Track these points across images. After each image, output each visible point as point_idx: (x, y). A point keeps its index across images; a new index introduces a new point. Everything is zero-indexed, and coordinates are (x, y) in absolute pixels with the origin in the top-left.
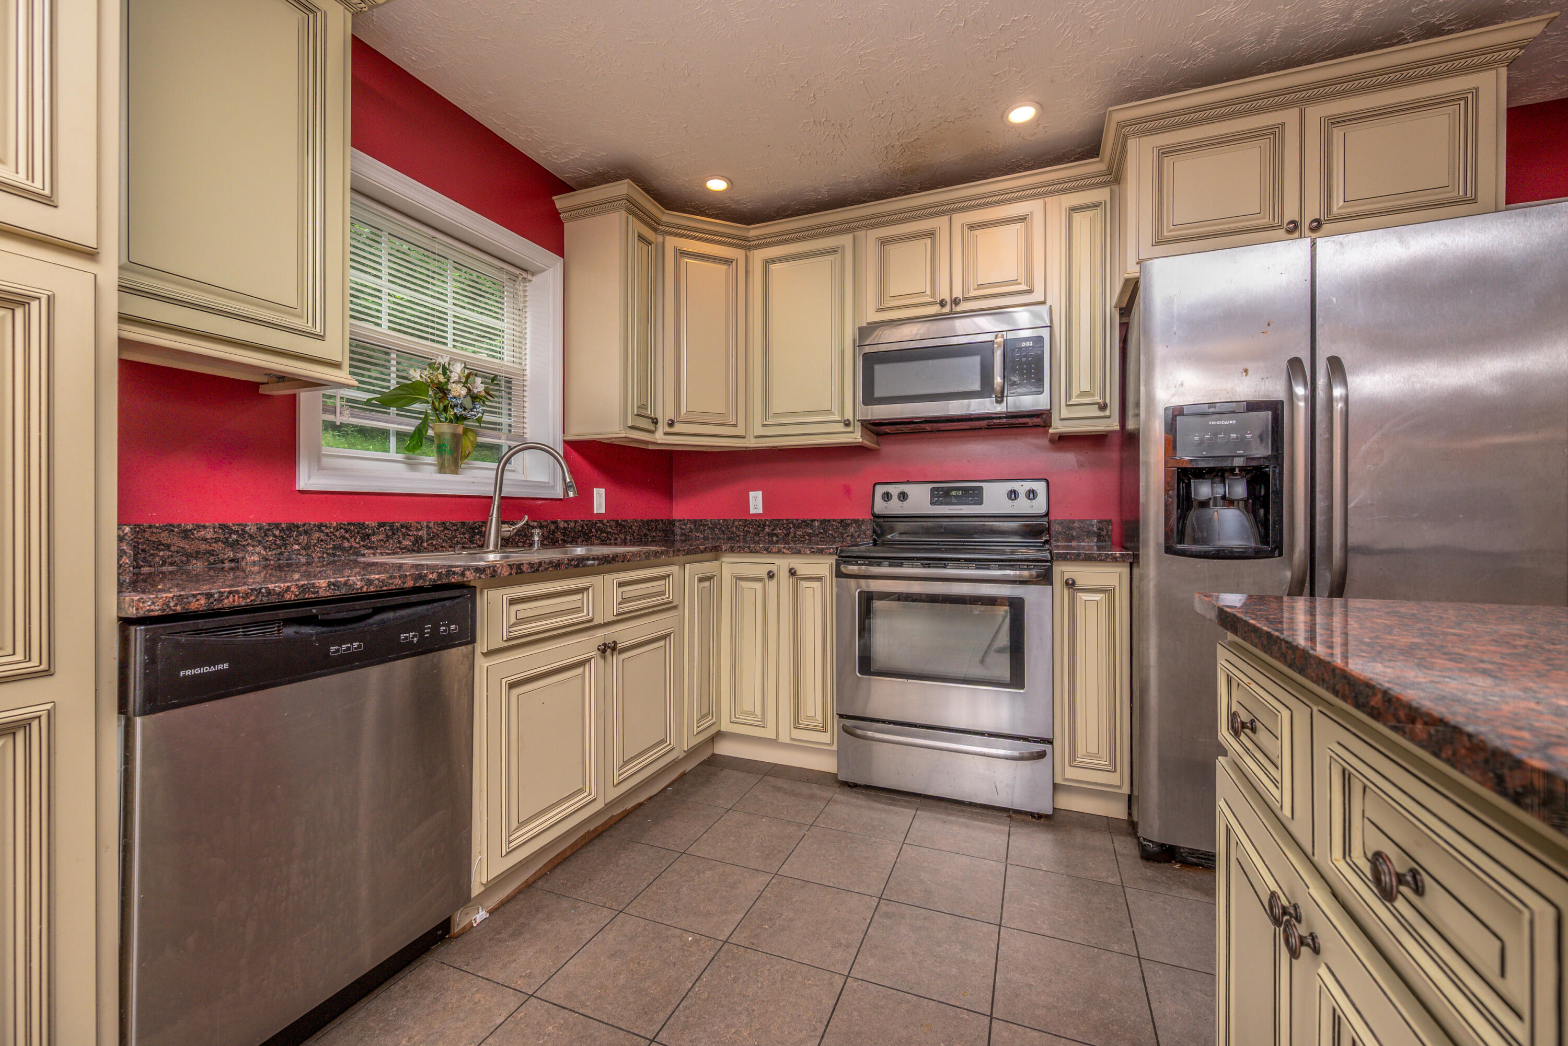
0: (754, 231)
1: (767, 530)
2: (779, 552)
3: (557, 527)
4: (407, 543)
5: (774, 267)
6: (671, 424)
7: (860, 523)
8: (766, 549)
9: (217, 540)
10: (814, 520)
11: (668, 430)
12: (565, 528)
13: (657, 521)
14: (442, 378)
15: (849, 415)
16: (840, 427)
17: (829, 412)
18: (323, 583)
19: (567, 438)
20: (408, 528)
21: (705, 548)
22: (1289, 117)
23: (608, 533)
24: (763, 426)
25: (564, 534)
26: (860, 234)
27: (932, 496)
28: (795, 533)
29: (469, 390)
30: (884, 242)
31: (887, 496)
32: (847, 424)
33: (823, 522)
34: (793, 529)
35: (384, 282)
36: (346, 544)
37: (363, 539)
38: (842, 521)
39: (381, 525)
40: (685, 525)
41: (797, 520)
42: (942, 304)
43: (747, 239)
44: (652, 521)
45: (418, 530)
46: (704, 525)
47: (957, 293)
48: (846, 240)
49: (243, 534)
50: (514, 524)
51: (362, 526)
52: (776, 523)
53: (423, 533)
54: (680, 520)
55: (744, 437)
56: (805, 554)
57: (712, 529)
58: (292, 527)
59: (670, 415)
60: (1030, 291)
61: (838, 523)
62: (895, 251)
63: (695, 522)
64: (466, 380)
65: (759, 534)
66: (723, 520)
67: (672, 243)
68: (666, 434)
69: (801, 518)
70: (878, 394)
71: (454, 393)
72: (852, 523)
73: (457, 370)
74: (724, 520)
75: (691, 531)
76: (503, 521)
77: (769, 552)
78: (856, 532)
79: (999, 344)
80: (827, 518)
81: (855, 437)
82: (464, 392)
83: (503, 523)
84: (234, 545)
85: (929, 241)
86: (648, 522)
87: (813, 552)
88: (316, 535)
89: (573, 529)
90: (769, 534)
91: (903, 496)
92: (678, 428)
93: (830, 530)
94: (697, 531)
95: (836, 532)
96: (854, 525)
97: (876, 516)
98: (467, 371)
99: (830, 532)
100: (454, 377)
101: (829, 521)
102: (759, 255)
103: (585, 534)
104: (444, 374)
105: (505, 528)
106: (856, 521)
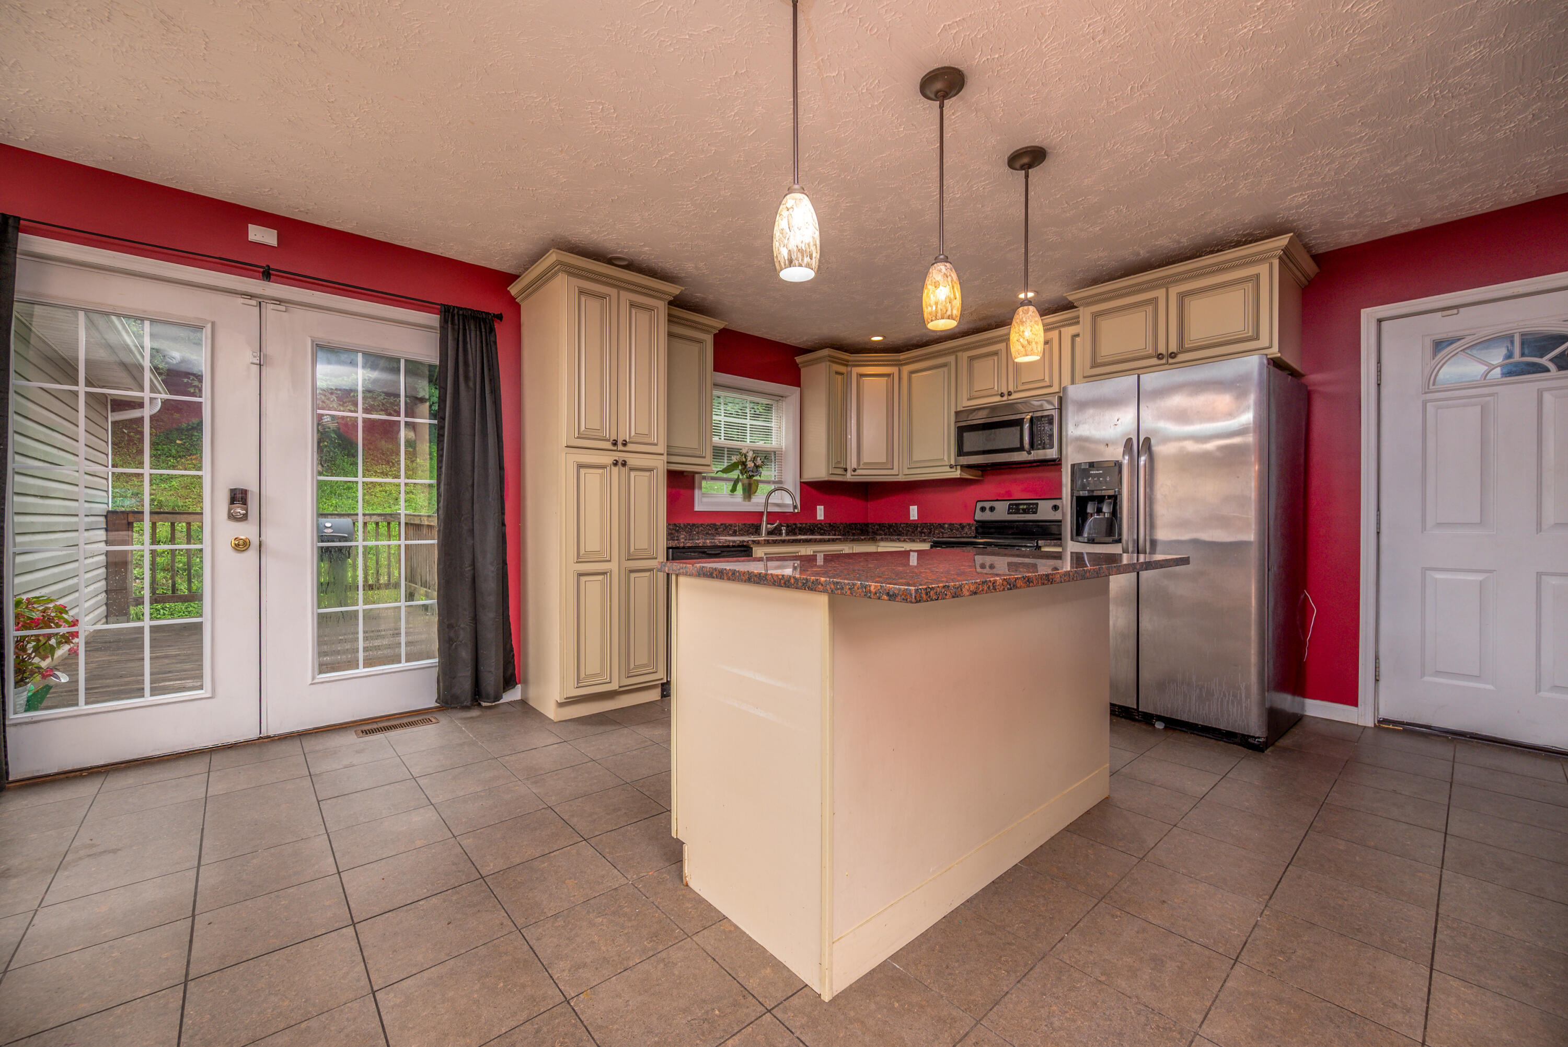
0: (902, 356)
1: (919, 529)
2: (904, 541)
3: (796, 527)
4: (731, 532)
5: (913, 375)
6: (855, 470)
8: (898, 539)
9: (673, 529)
11: (853, 473)
12: (800, 527)
13: (856, 524)
14: (744, 460)
15: (953, 462)
16: (948, 469)
17: (943, 460)
18: (708, 541)
19: (802, 481)
20: (731, 526)
21: (865, 538)
22: (1160, 293)
23: (824, 530)
24: (908, 468)
25: (800, 530)
26: (959, 354)
27: (1009, 509)
29: (755, 464)
30: (972, 359)
31: (983, 509)
32: (951, 466)
33: (950, 525)
35: (723, 417)
36: (710, 532)
37: (716, 530)
38: (961, 524)
39: (722, 524)
40: (874, 526)
42: (1002, 395)
43: (900, 360)
44: (853, 524)
45: (735, 527)
46: (885, 527)
47: (1011, 389)
48: (951, 359)
49: (680, 527)
50: (772, 524)
51: (715, 525)
52: (924, 526)
53: (737, 528)
54: (872, 524)
55: (898, 475)
56: (917, 542)
57: (889, 529)
58: (694, 525)
59: (854, 465)
60: (1051, 386)
62: (977, 364)
63: (879, 525)
64: (754, 459)
67: (856, 370)
68: (852, 475)
70: (966, 449)
71: (749, 466)
73: (750, 454)
75: (878, 530)
76: (768, 523)
77: (899, 541)
79: (1027, 419)
80: (952, 522)
81: (957, 474)
82: (753, 465)
83: (768, 524)
84: (677, 531)
85: (996, 358)
86: (850, 525)
87: (921, 541)
88: (701, 528)
89: (804, 528)
91: (992, 509)
92: (859, 472)
94: (881, 530)
98: (754, 455)
100: (749, 459)
102: (906, 369)
103: (811, 530)
104: (745, 457)
105: (769, 526)
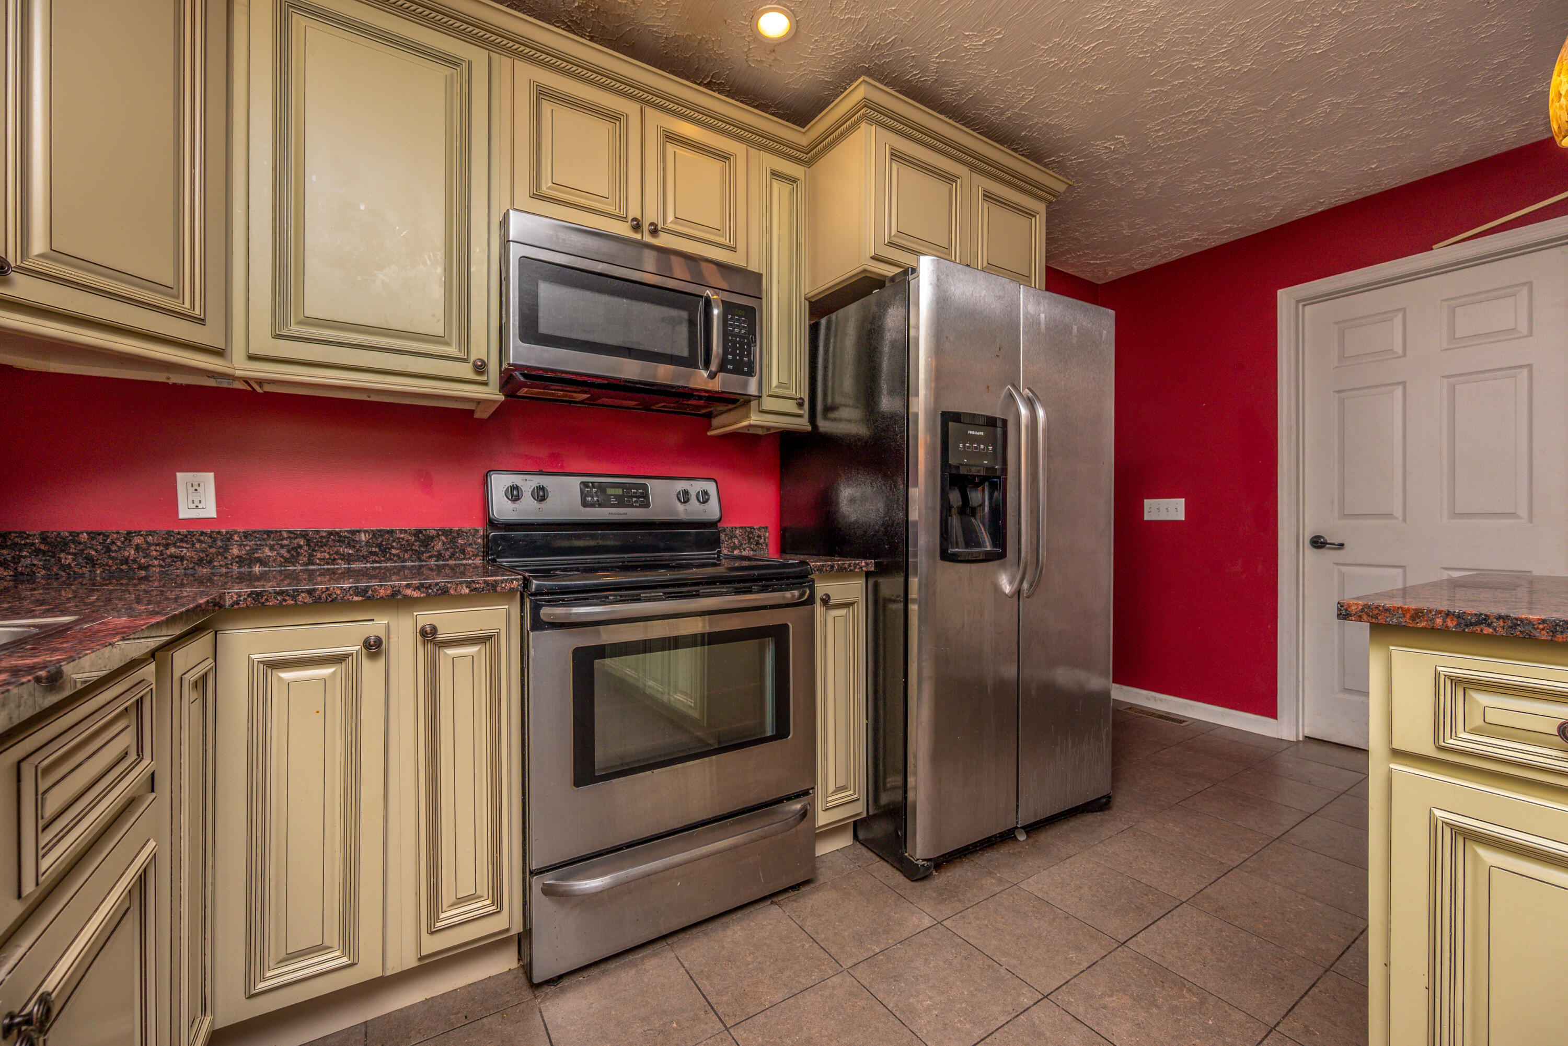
7: (455, 535)
10: (359, 531)
28: (311, 555)
34: (306, 548)
41: (318, 532)
61: (410, 534)
65: (210, 562)
66: (88, 534)
69: (325, 529)
72: (438, 535)
74: (93, 535)
78: (447, 549)
90: (240, 560)
93: (393, 547)
95: (406, 551)
96: (443, 538)
97: (492, 524)
99: (394, 551)
101: (391, 532)
106: (447, 533)
